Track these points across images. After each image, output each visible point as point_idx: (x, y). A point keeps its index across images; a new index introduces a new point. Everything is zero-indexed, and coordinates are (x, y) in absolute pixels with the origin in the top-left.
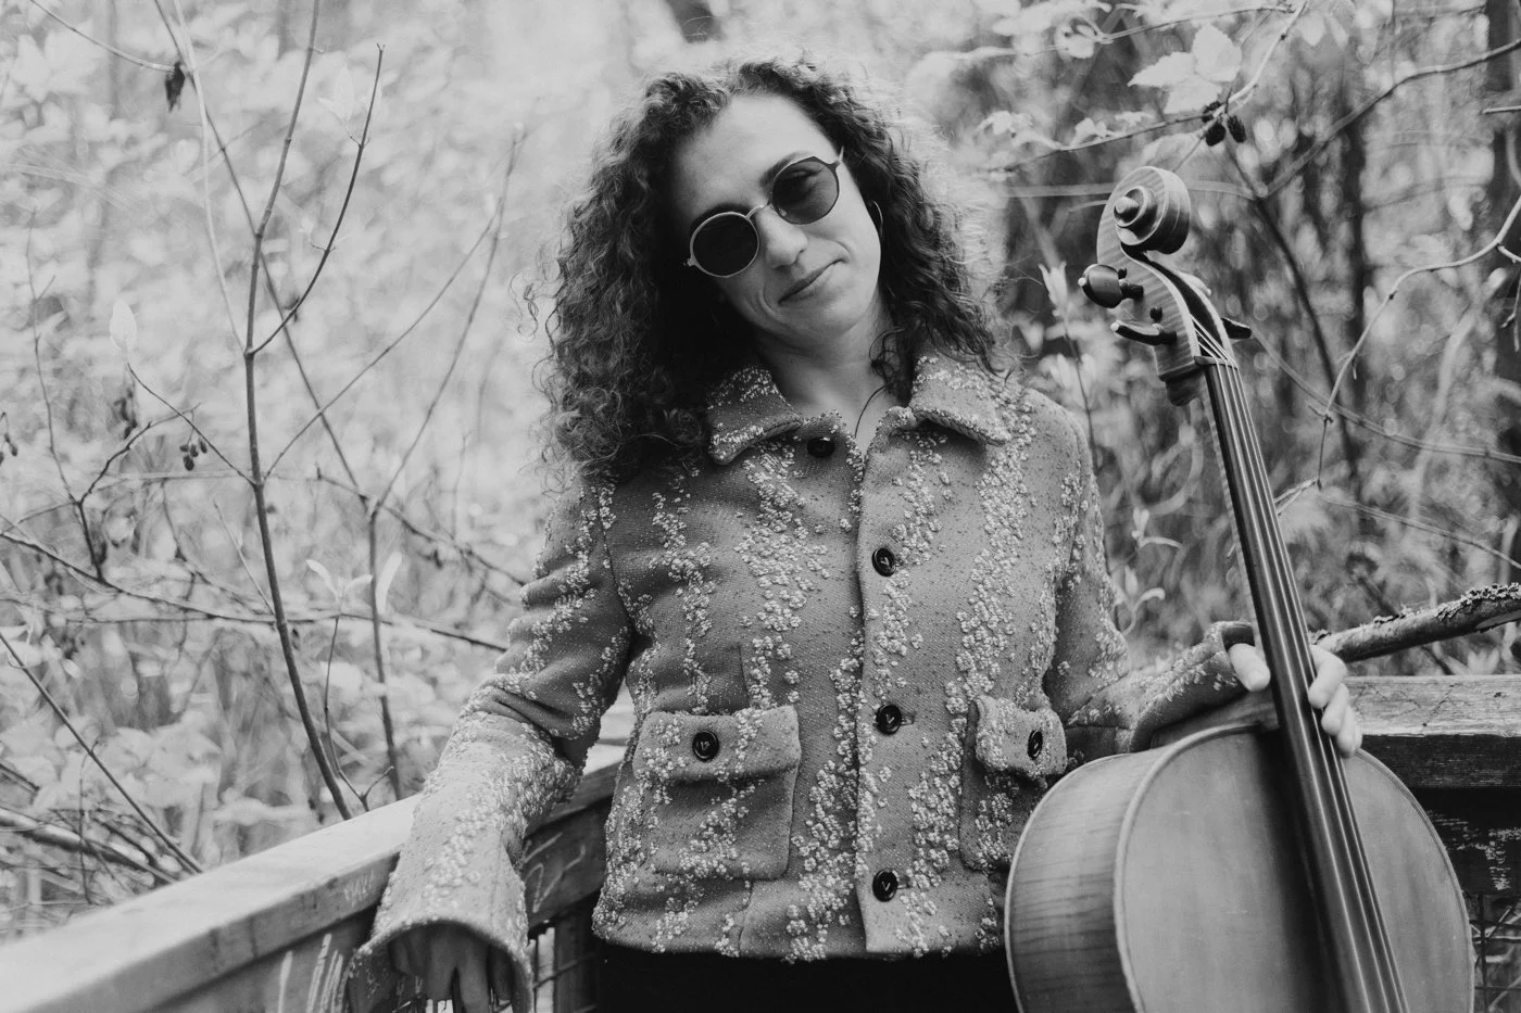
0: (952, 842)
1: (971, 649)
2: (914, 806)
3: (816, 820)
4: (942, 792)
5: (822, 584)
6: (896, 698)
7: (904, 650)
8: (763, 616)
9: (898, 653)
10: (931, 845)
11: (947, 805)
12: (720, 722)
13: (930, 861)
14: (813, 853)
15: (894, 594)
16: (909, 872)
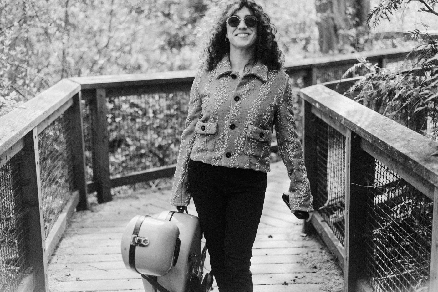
0: (242, 150)
1: (249, 116)
2: (235, 142)
3: (219, 142)
4: (241, 141)
5: (225, 102)
6: (234, 123)
7: (237, 115)
8: (214, 106)
9: (236, 115)
10: (238, 149)
11: (242, 143)
12: (205, 124)
13: (238, 152)
14: (218, 148)
15: (237, 105)
16: (234, 153)
